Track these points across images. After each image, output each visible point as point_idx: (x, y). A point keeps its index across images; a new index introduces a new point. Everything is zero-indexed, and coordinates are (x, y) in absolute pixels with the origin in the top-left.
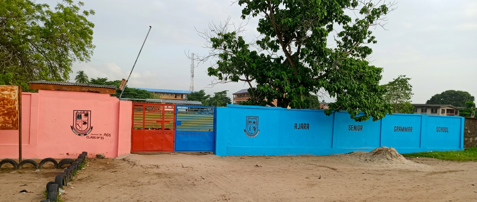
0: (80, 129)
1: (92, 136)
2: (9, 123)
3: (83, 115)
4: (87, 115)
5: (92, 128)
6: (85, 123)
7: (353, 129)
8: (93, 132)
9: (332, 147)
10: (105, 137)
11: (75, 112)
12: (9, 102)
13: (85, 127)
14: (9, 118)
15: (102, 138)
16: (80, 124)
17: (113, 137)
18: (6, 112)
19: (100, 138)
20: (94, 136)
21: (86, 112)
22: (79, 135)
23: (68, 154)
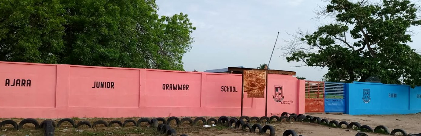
0: (278, 98)
1: (284, 102)
2: (260, 94)
3: (279, 89)
4: (281, 89)
5: (283, 97)
6: (280, 94)
7: (419, 97)
8: (284, 99)
9: (409, 109)
10: (290, 103)
11: (275, 87)
12: (262, 81)
13: (280, 96)
14: (260, 91)
15: (289, 104)
16: (278, 94)
17: (295, 103)
18: (260, 87)
19: (288, 104)
20: (285, 102)
21: (280, 87)
22: (277, 102)
23: (271, 114)
